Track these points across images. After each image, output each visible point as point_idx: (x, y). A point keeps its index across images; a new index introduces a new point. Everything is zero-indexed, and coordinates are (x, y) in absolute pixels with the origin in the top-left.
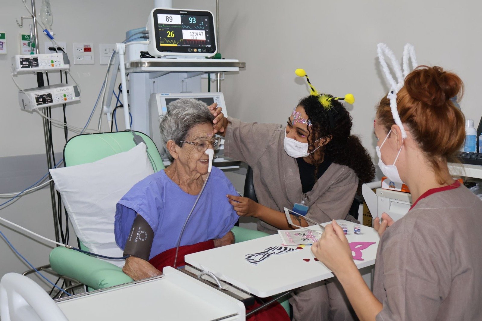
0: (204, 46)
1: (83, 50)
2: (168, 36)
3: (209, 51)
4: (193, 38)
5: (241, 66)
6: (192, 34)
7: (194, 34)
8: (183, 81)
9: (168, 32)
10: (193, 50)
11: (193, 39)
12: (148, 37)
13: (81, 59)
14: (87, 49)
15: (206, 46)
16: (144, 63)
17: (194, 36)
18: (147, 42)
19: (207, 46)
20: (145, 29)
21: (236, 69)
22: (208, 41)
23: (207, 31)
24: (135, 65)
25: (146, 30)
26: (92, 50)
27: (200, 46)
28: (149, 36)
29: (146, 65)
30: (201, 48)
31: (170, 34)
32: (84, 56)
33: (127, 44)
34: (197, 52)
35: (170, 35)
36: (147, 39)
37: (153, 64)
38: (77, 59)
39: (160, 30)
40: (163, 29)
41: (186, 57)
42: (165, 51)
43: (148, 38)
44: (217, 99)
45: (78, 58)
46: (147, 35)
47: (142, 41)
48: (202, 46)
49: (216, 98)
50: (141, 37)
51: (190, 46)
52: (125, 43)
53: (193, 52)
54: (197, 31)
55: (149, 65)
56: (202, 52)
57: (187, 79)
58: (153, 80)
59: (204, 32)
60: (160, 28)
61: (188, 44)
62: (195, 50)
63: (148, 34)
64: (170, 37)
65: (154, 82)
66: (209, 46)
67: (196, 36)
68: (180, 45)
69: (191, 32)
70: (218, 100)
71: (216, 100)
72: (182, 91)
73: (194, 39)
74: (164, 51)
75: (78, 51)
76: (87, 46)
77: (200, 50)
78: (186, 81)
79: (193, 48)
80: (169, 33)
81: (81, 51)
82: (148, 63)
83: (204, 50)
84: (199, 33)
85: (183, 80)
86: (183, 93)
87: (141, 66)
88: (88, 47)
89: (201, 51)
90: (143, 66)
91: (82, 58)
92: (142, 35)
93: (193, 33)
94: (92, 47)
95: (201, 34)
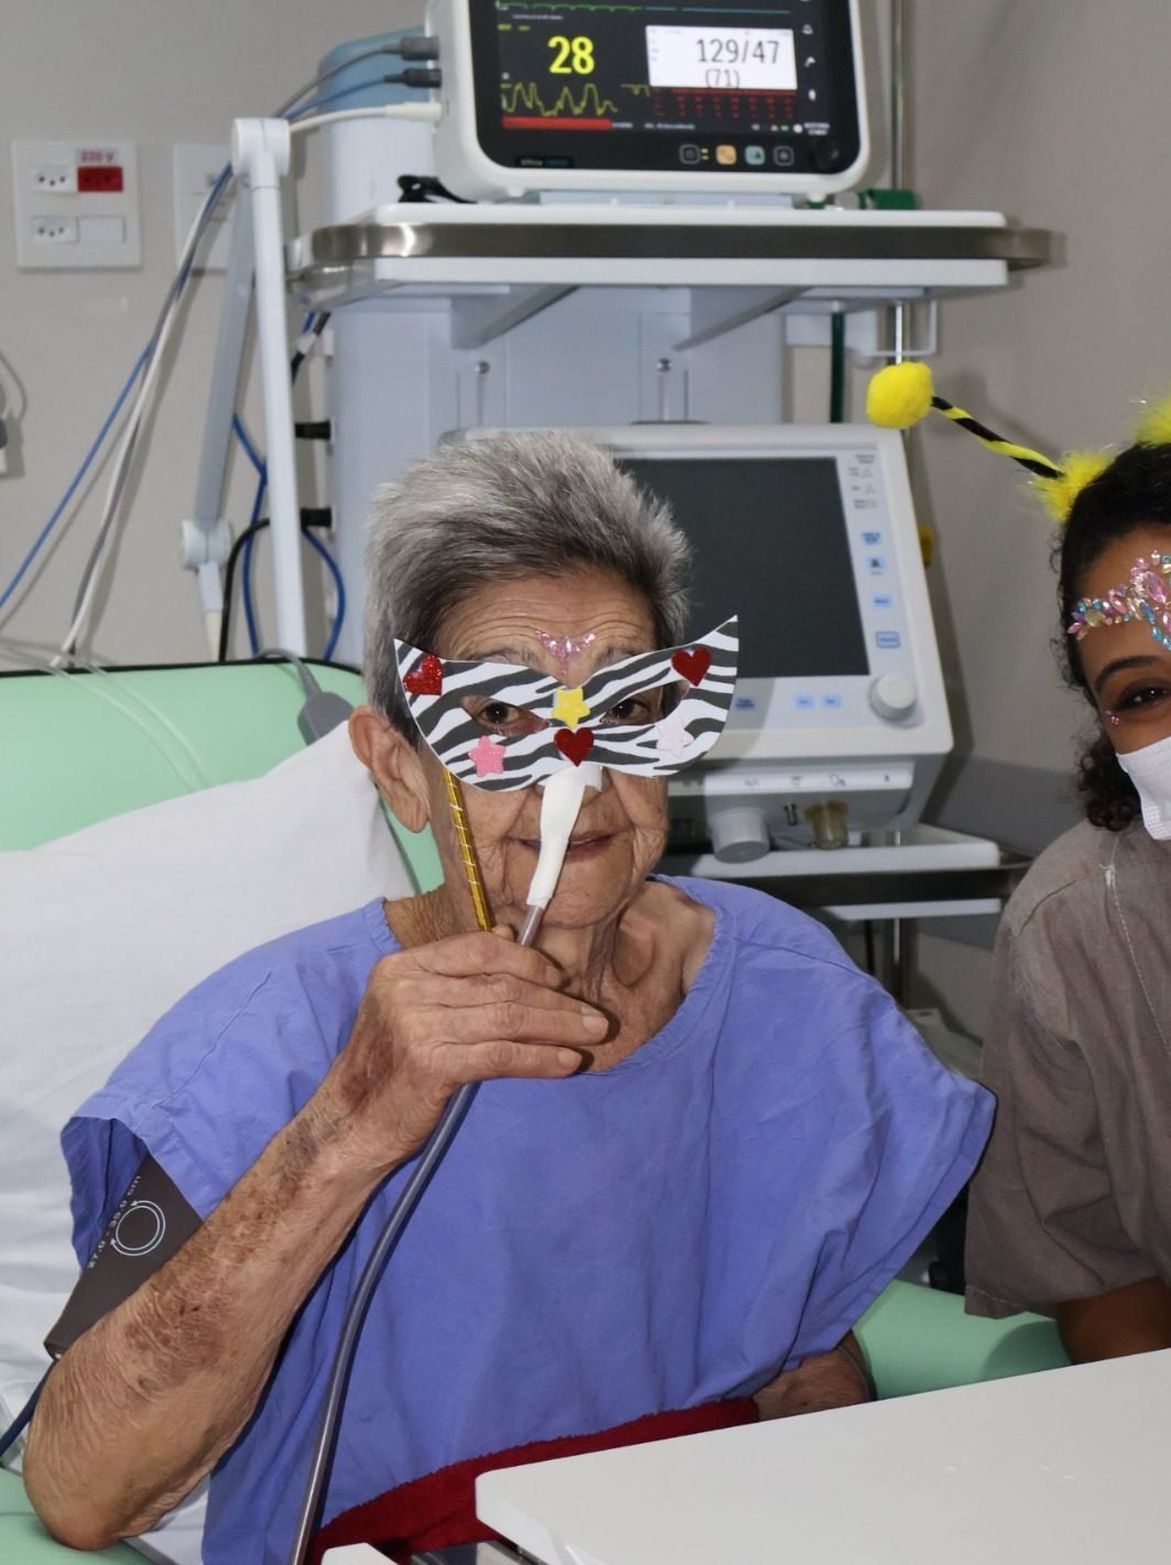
0: (785, 128)
1: (72, 183)
2: (556, 68)
3: (815, 157)
4: (713, 76)
5: (1019, 251)
6: (709, 55)
7: (725, 55)
8: (665, 362)
9: (553, 43)
10: (713, 154)
11: (713, 84)
12: (433, 78)
13: (58, 237)
14: (99, 178)
15: (798, 129)
16: (395, 233)
17: (723, 66)
18: (431, 107)
19: (805, 131)
20: (421, 28)
21: (989, 272)
22: (812, 95)
23: (808, 30)
24: (335, 247)
25: (428, 33)
26: (129, 179)
27: (756, 127)
28: (437, 71)
29: (410, 240)
30: (767, 141)
31: (571, 55)
32: (77, 220)
33: (301, 125)
34: (741, 166)
35: (568, 62)
36: (431, 91)
37: (447, 241)
38: (38, 239)
39: (502, 27)
40: (524, 22)
41: (668, 197)
42: (530, 162)
43: (437, 84)
44: (862, 468)
45: (42, 231)
46: (430, 65)
47: (400, 101)
48: (774, 128)
49: (855, 463)
50: (390, 80)
51: (691, 127)
52: (292, 119)
53: (712, 166)
54: (738, 35)
55: (428, 241)
56: (769, 167)
57: (689, 354)
58: (475, 356)
59: (784, 39)
60: (506, 17)
61: (683, 114)
62: (726, 154)
63: (434, 56)
64: (567, 70)
65: (484, 367)
66: (820, 129)
67: (731, 67)
68: (628, 125)
69: (701, 42)
70: (867, 474)
71: (854, 472)
72: (636, 419)
73: (723, 84)
74: (523, 162)
75: (46, 186)
76: (96, 155)
77: (754, 154)
78: (681, 360)
79: (713, 142)
80: (559, 46)
81: (59, 187)
82: (419, 230)
83: (783, 154)
84: (752, 48)
85: (666, 356)
86: (643, 428)
87: (375, 252)
88: (104, 163)
89: (760, 161)
90: (388, 249)
91: (69, 234)
92: (398, 66)
93: (716, 45)
94: (126, 161)
95: (768, 50)
